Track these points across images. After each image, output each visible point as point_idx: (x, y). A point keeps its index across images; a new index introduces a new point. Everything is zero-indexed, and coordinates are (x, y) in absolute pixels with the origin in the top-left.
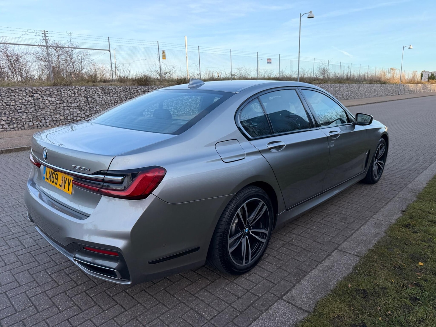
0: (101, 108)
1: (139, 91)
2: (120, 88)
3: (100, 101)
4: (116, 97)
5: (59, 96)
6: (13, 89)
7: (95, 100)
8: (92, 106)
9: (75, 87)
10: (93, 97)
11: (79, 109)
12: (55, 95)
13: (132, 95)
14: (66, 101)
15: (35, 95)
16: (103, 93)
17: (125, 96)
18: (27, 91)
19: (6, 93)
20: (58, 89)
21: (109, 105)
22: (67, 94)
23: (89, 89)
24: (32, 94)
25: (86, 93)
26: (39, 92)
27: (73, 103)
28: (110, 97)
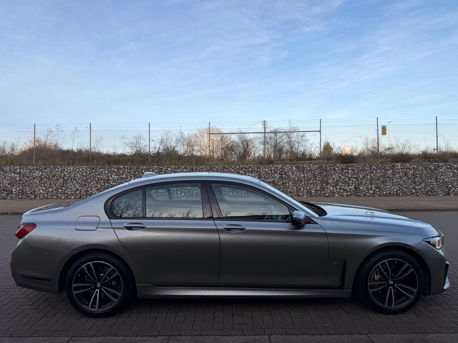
0: (293, 184)
1: (337, 169)
2: (315, 166)
3: (293, 178)
4: (310, 174)
5: (258, 172)
6: (226, 167)
7: (288, 176)
8: (285, 181)
9: (273, 166)
10: (287, 174)
11: (273, 184)
12: (256, 171)
13: (327, 173)
14: (263, 177)
15: (240, 171)
16: (297, 171)
17: (320, 174)
18: (235, 168)
19: (221, 170)
20: (258, 167)
21: (302, 182)
22: (265, 171)
23: (285, 167)
24: (238, 171)
25: (281, 170)
26: (244, 169)
27: (269, 179)
28: (304, 174)
